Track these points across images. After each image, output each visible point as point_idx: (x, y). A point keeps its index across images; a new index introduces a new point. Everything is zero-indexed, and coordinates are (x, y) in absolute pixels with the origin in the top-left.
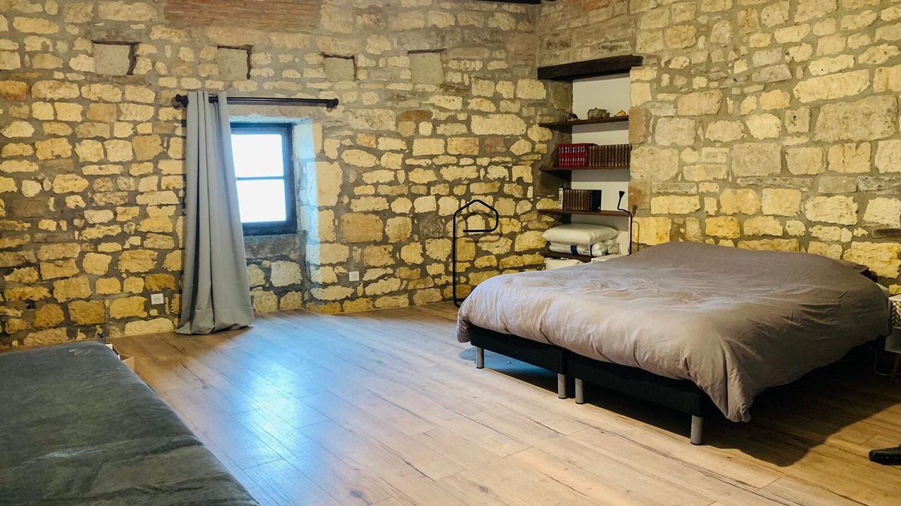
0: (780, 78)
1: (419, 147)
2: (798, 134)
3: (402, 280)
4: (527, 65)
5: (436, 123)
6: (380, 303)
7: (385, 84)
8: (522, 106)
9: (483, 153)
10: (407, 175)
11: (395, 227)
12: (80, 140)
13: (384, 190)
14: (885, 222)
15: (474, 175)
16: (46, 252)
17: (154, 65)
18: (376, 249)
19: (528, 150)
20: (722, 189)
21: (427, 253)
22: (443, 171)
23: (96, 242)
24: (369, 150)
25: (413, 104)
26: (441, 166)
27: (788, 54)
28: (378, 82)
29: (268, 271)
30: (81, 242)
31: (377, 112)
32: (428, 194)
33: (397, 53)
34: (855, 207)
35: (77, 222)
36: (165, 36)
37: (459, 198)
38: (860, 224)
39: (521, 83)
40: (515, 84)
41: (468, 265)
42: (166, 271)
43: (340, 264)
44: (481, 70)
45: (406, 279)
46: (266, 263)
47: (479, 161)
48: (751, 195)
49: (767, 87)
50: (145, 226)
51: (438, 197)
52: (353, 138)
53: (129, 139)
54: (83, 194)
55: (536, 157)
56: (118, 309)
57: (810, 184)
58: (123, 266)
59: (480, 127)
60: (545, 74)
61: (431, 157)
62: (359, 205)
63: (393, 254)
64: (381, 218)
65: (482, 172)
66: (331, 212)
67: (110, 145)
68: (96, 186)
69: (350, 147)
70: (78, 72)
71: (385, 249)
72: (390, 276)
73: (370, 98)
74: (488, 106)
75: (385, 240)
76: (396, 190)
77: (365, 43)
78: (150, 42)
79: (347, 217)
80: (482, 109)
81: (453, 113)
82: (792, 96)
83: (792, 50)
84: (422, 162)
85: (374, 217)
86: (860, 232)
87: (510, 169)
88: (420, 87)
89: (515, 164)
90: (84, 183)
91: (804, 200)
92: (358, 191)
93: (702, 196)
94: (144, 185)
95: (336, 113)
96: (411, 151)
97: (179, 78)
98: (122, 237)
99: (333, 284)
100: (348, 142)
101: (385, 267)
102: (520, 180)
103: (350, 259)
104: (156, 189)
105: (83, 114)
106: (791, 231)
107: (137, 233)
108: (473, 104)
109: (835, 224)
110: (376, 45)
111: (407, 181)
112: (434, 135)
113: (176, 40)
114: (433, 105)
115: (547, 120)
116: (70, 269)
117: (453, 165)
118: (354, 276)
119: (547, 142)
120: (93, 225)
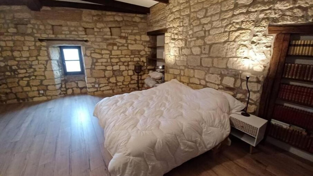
0: (201, 36)
1: (114, 53)
2: (205, 54)
3: (110, 87)
4: (144, 32)
5: (118, 47)
6: (104, 92)
7: (103, 36)
8: (143, 42)
9: (132, 54)
10: (111, 60)
11: (107, 74)
12: (14, 51)
13: (104, 64)
14: (229, 85)
15: (130, 60)
16: (9, 80)
17: (32, 30)
18: (103, 79)
19: (145, 53)
20: (185, 68)
21: (117, 80)
22: (121, 59)
23: (22, 78)
24: (99, 54)
25: (111, 41)
26: (121, 58)
27: (204, 27)
28: (101, 35)
29: (77, 83)
30: (18, 78)
31: (101, 43)
32: (117, 65)
33: (105, 27)
34: (220, 78)
35: (16, 73)
36: (35, 22)
37: (126, 66)
38: (221, 84)
39: (142, 36)
40: (141, 36)
41: (128, 83)
42: (43, 85)
43: (93, 83)
44: (131, 33)
45: (111, 86)
46: (76, 82)
47: (131, 56)
48: (192, 71)
49: (198, 38)
50: (36, 74)
51: (120, 66)
52: (94, 50)
53: (28, 51)
54: (17, 65)
55: (147, 55)
56: (31, 94)
57: (207, 70)
58: (31, 84)
59: (131, 47)
60: (149, 34)
61: (117, 55)
62: (97, 68)
63: (108, 80)
64: (104, 71)
65: (132, 59)
66: (89, 70)
67: (22, 52)
68: (20, 63)
69: (93, 53)
70: (11, 33)
71: (105, 79)
72: (107, 85)
73: (99, 40)
74: (133, 42)
75: (105, 77)
76: (107, 64)
77: (96, 25)
78: (30, 24)
79: (94, 71)
80: (132, 43)
81: (123, 44)
82: (204, 42)
83: (205, 26)
84: (115, 57)
85: (101, 71)
86: (221, 87)
87: (140, 59)
88: (113, 37)
89: (141, 57)
90: (17, 63)
91: (206, 74)
92: (97, 64)
93: (180, 70)
94: (34, 63)
95: (89, 44)
96: (112, 54)
97: (41, 34)
98: (29, 77)
99: (91, 88)
100: (93, 51)
101: (106, 83)
102: (143, 61)
103: (95, 81)
104: (37, 64)
105: (14, 44)
106: (202, 83)
107: (33, 75)
108: (129, 42)
109: (214, 83)
110: (99, 25)
111: (111, 62)
112: (118, 49)
113: (38, 23)
114: (117, 42)
115: (150, 46)
116: (15, 85)
117: (124, 57)
118: (97, 86)
119: (150, 52)
120: (20, 73)
